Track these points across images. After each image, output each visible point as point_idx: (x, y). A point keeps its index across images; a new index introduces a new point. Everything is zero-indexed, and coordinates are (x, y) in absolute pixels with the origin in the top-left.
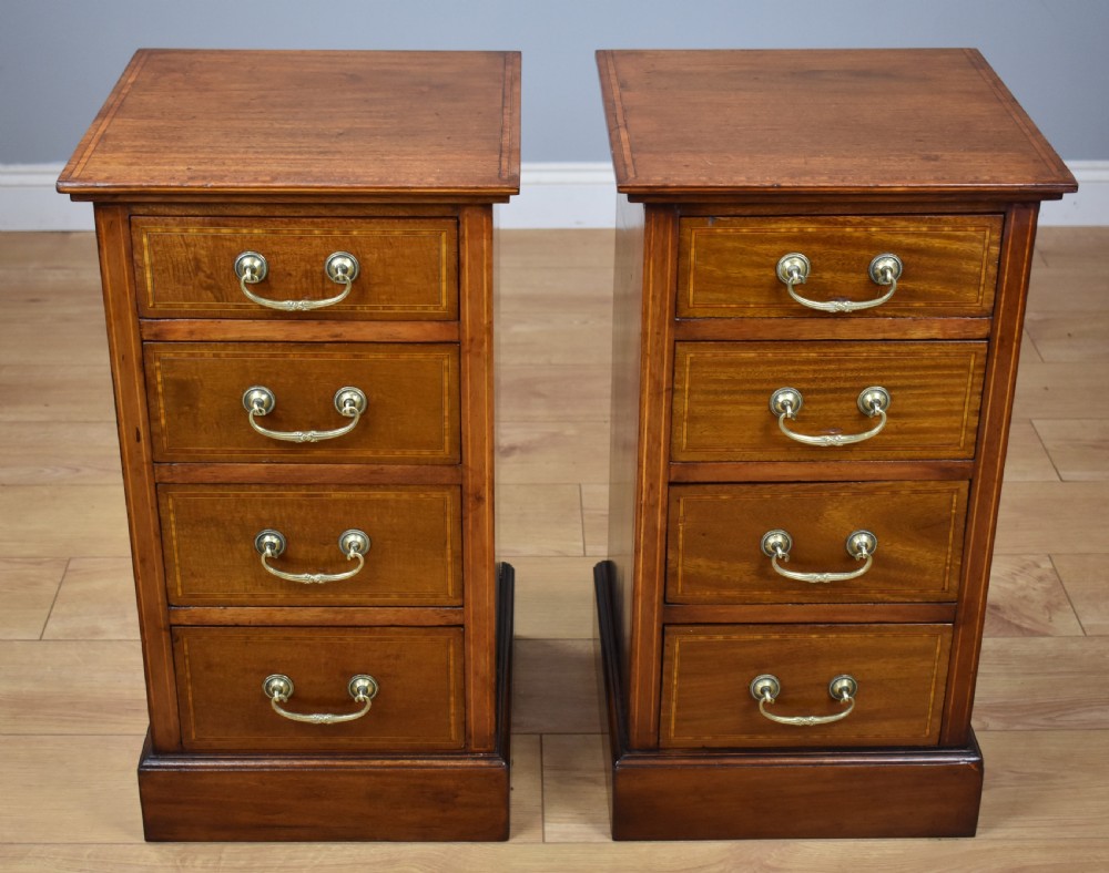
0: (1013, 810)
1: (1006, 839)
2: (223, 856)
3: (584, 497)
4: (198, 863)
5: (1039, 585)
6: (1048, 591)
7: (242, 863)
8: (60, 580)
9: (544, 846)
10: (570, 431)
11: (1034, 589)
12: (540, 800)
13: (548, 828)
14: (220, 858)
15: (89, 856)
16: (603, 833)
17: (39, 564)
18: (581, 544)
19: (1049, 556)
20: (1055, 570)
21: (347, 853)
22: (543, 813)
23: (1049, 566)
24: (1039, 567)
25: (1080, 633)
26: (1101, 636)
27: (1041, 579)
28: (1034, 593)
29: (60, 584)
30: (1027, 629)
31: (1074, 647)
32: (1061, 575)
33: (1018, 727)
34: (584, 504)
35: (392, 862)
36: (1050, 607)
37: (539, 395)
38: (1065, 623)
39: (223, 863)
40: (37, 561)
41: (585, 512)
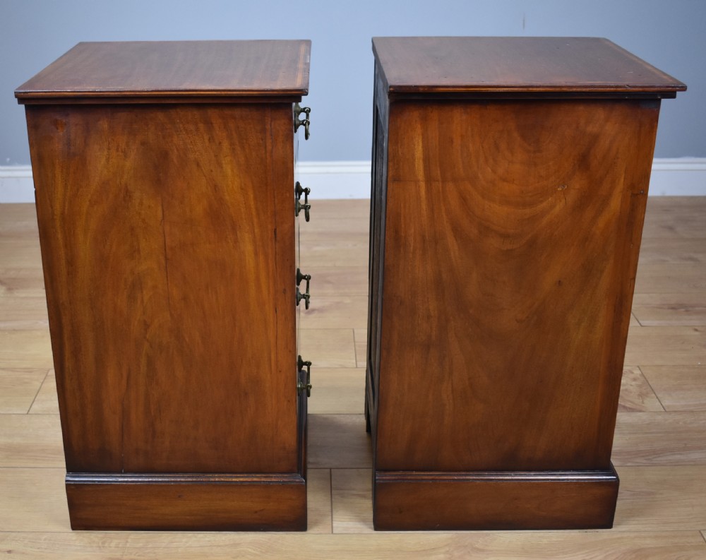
0: (632, 514)
1: (629, 531)
2: (129, 540)
3: (356, 336)
4: (113, 545)
5: (633, 383)
6: (640, 386)
7: (141, 545)
8: (42, 381)
9: (332, 535)
10: (348, 301)
11: (631, 385)
12: (330, 508)
13: (335, 524)
14: (127, 542)
15: (45, 540)
16: (370, 528)
17: (31, 372)
18: (354, 361)
19: (638, 367)
20: (642, 375)
21: (207, 539)
22: (332, 516)
23: (638, 372)
24: (632, 373)
25: (662, 410)
26: (675, 411)
27: (635, 379)
28: (631, 388)
29: (42, 383)
30: (630, 408)
31: (659, 418)
32: (647, 377)
33: (629, 464)
34: (356, 340)
35: (236, 545)
36: (641, 395)
37: (329, 282)
38: (651, 403)
39: (128, 545)
40: (29, 370)
41: (356, 344)
